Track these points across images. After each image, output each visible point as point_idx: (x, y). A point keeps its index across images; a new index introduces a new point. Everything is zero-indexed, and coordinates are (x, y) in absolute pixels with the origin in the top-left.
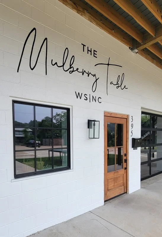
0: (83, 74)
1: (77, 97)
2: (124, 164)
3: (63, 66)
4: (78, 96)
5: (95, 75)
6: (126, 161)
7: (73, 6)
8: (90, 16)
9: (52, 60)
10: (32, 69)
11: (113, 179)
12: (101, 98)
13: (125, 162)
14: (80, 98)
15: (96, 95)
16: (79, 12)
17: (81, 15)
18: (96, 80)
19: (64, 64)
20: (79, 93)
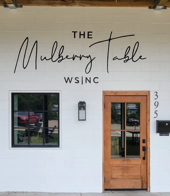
0: (73, 59)
1: (67, 82)
2: (142, 153)
3: (52, 58)
4: (68, 80)
5: (90, 56)
6: (145, 149)
7: (61, 3)
8: (81, 2)
9: (41, 56)
10: (25, 68)
11: (120, 168)
12: (98, 78)
13: (143, 150)
14: (70, 82)
15: (91, 75)
16: (68, 5)
17: (71, 6)
18: (91, 61)
19: (52, 57)
20: (68, 78)
